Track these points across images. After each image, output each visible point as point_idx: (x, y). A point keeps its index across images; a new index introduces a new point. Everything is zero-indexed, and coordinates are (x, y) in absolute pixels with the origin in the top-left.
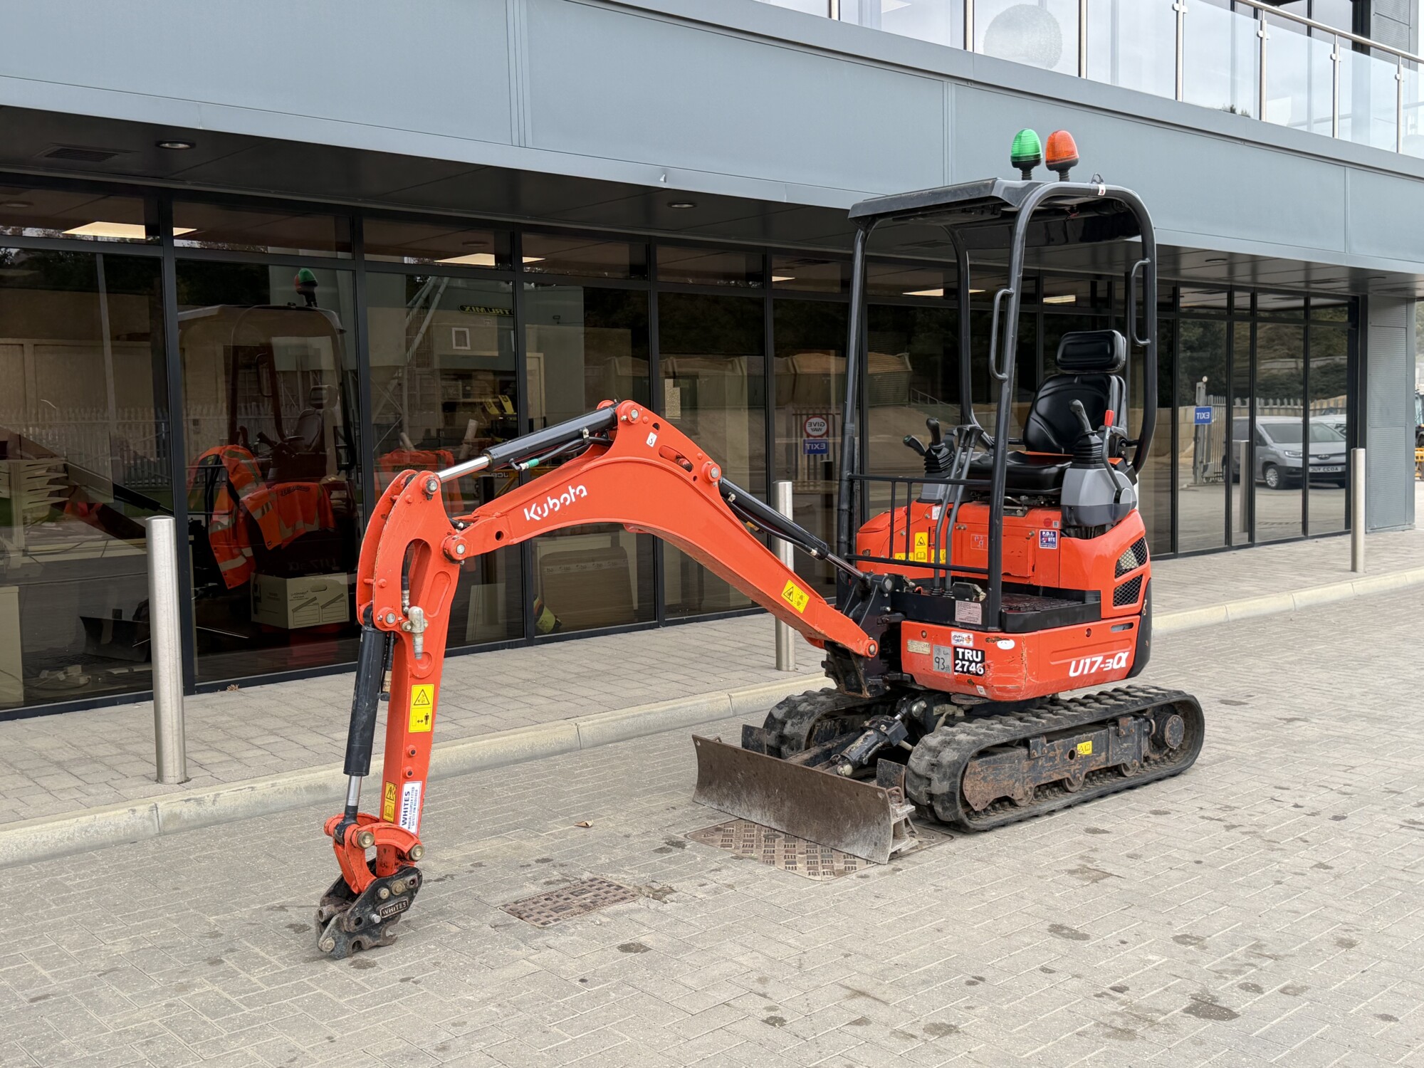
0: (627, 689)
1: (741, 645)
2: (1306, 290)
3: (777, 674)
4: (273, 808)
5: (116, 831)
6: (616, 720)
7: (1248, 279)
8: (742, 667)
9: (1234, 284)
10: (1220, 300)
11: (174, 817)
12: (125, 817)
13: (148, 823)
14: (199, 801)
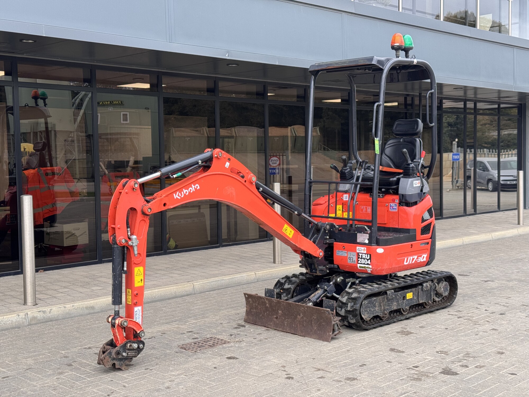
0: (211, 271)
1: (257, 254)
2: (498, 101)
3: (274, 265)
4: (73, 315)
5: (12, 323)
6: (209, 282)
7: (473, 96)
8: (259, 262)
9: (466, 98)
10: (461, 105)
11: (34, 318)
12: (15, 318)
13: (24, 320)
14: (44, 312)
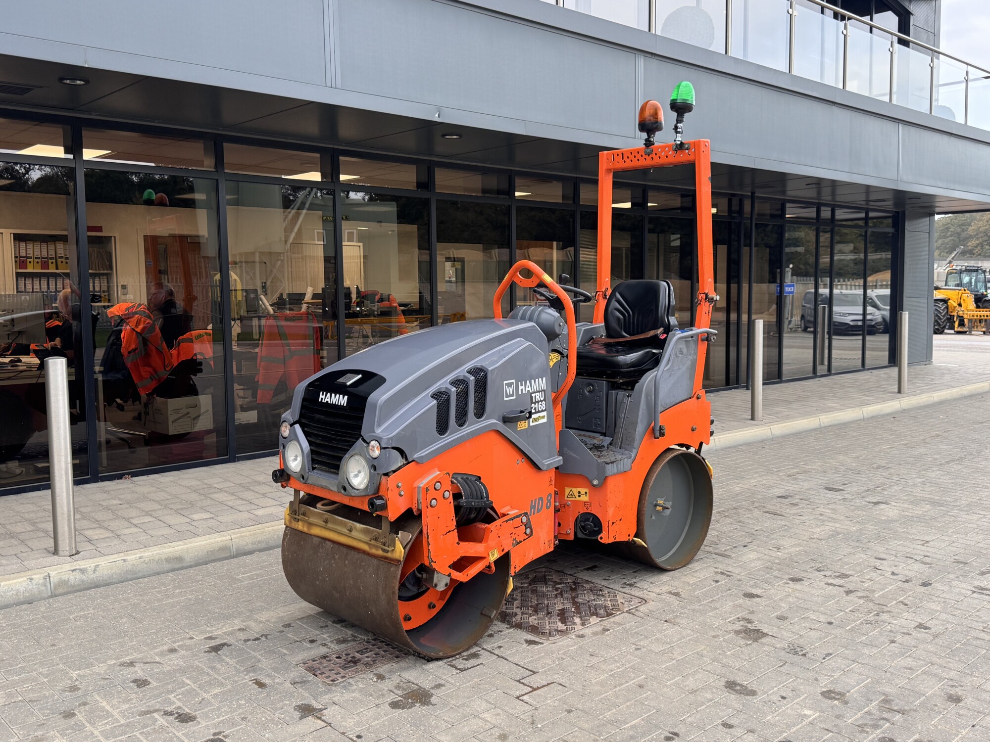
2: (866, 207)
4: (140, 575)
5: (17, 595)
7: (830, 198)
9: (820, 201)
10: (811, 213)
11: (62, 583)
12: (25, 584)
13: (42, 588)
14: (83, 571)
